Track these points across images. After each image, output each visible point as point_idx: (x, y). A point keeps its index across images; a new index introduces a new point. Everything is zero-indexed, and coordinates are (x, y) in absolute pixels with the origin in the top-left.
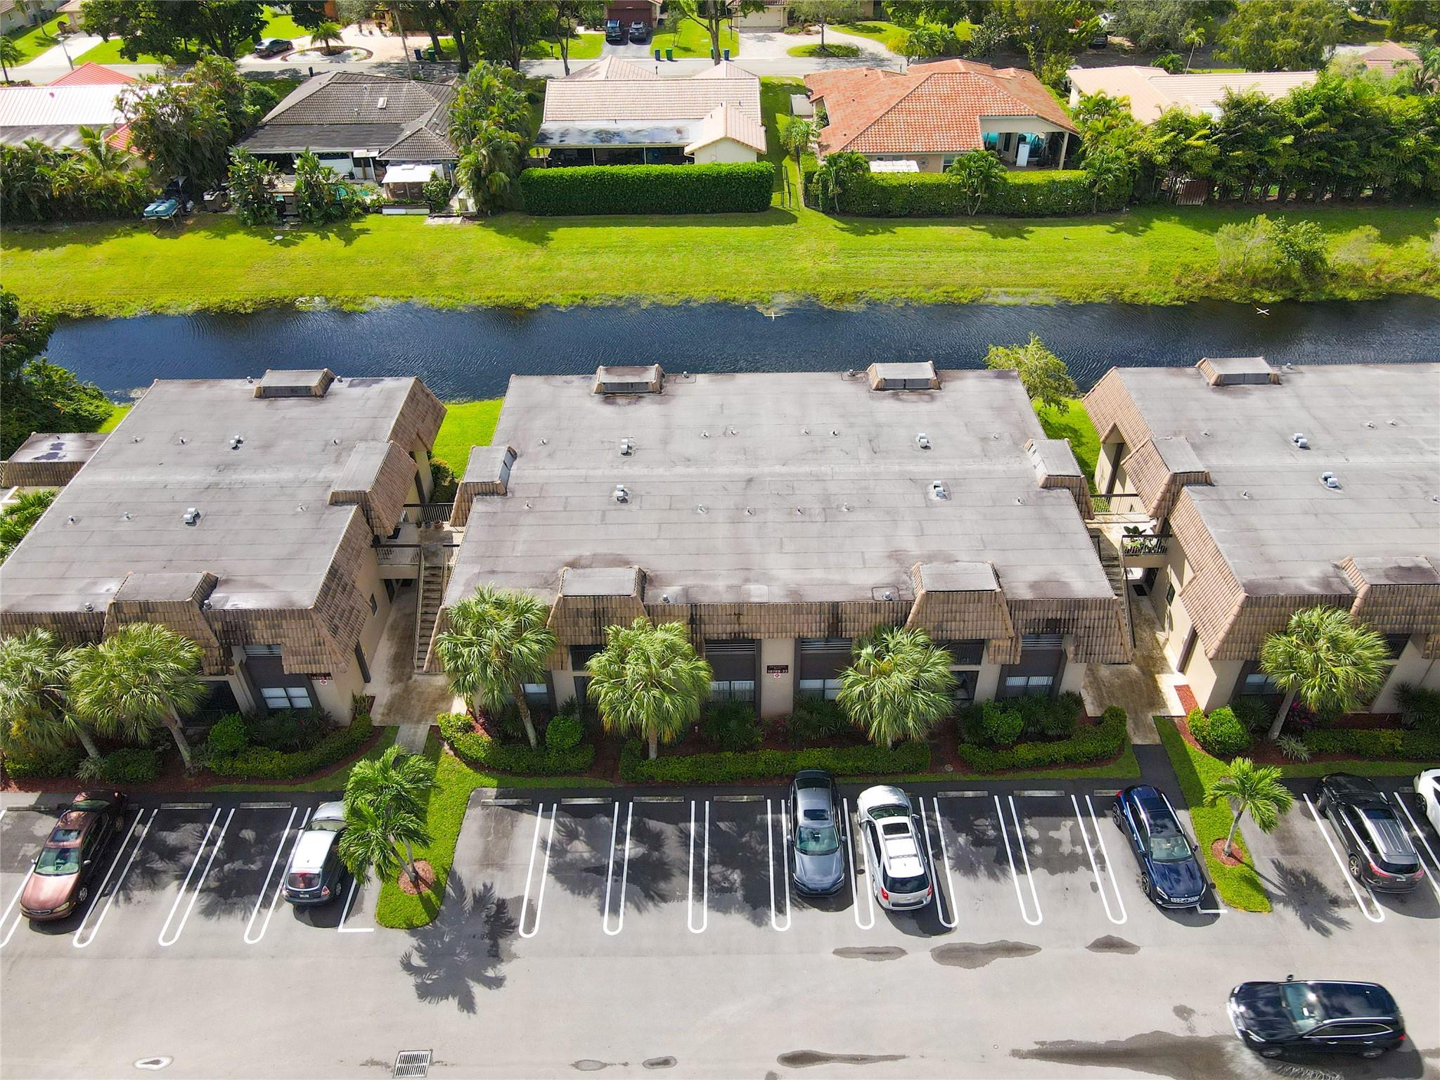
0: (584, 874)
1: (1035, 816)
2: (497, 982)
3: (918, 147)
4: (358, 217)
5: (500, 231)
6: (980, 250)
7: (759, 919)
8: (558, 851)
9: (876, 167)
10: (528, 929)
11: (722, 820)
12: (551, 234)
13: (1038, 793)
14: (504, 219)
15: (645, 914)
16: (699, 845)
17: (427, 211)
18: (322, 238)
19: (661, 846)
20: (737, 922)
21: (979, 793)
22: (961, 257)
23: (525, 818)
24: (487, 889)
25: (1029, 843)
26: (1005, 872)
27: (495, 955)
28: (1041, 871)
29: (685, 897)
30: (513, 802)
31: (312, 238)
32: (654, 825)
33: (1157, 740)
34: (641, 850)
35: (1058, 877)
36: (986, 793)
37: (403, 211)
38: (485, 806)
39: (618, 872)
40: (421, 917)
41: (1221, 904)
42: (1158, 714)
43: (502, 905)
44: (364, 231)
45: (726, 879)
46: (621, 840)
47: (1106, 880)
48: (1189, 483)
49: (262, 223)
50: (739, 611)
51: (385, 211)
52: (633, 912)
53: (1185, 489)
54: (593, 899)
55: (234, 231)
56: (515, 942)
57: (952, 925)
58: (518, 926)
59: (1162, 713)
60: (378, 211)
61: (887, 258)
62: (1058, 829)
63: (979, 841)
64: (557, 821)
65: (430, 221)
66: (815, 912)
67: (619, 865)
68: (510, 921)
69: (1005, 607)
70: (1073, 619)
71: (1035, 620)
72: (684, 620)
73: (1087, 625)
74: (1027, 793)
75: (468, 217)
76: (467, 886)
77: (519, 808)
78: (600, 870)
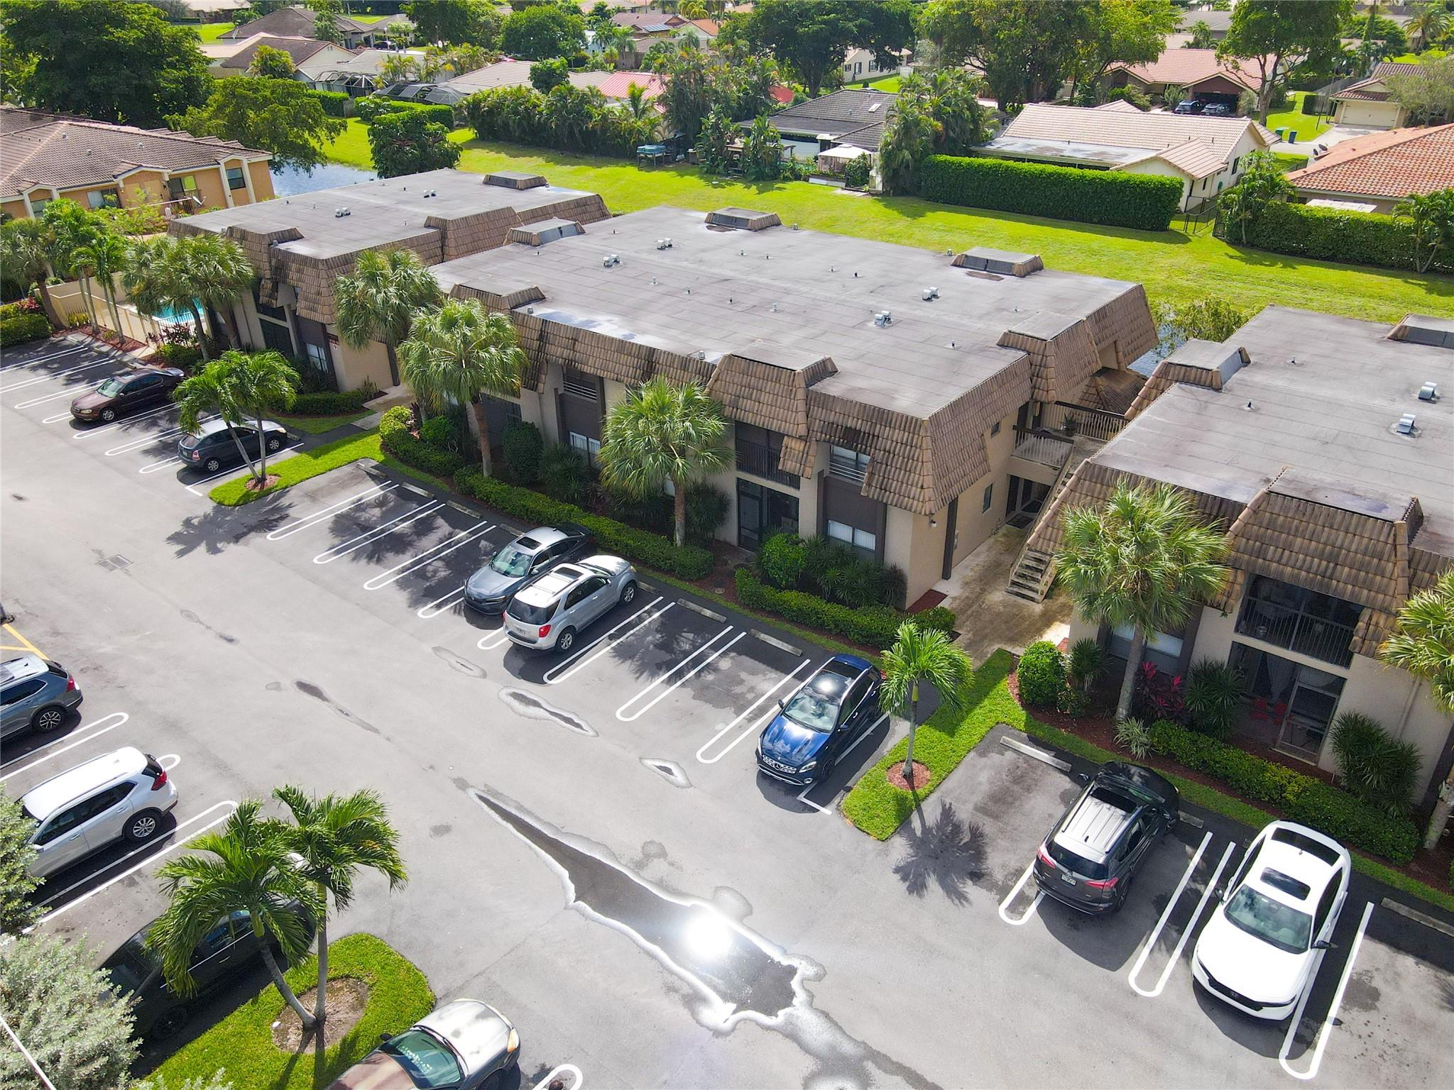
0: (354, 526)
1: (747, 655)
2: (214, 551)
3: (1388, 192)
4: (786, 179)
5: (886, 206)
7: (416, 602)
8: (359, 508)
9: (1317, 204)
10: (275, 536)
11: (487, 540)
12: (928, 214)
13: (774, 642)
14: (900, 200)
15: (354, 564)
16: (449, 546)
17: (843, 185)
18: (745, 188)
19: (425, 535)
20: (402, 597)
21: (717, 616)
23: (371, 483)
24: (290, 506)
25: (709, 669)
26: (653, 675)
27: (238, 538)
28: (689, 691)
29: (392, 567)
30: (375, 472)
31: (739, 187)
32: (439, 522)
34: (408, 531)
35: (697, 703)
36: (723, 619)
37: (824, 182)
38: (358, 468)
39: (375, 534)
40: (232, 501)
41: (833, 805)
42: (1008, 649)
43: (283, 517)
44: (779, 189)
45: (435, 571)
46: (404, 520)
47: (740, 728)
48: (1185, 381)
49: (714, 173)
50: (576, 336)
51: (811, 180)
52: (348, 559)
53: (1175, 386)
54: (336, 541)
55: (692, 174)
56: (258, 538)
57: (550, 682)
58: (274, 530)
59: (1014, 650)
60: (806, 180)
62: (754, 673)
63: (664, 646)
64: (386, 493)
65: (839, 191)
66: (461, 619)
67: (383, 531)
68: (276, 526)
69: (801, 394)
70: (874, 435)
71: (833, 423)
72: (535, 335)
73: (887, 448)
74: (763, 636)
75: (872, 194)
76: (282, 500)
77: (373, 477)
78: (365, 528)
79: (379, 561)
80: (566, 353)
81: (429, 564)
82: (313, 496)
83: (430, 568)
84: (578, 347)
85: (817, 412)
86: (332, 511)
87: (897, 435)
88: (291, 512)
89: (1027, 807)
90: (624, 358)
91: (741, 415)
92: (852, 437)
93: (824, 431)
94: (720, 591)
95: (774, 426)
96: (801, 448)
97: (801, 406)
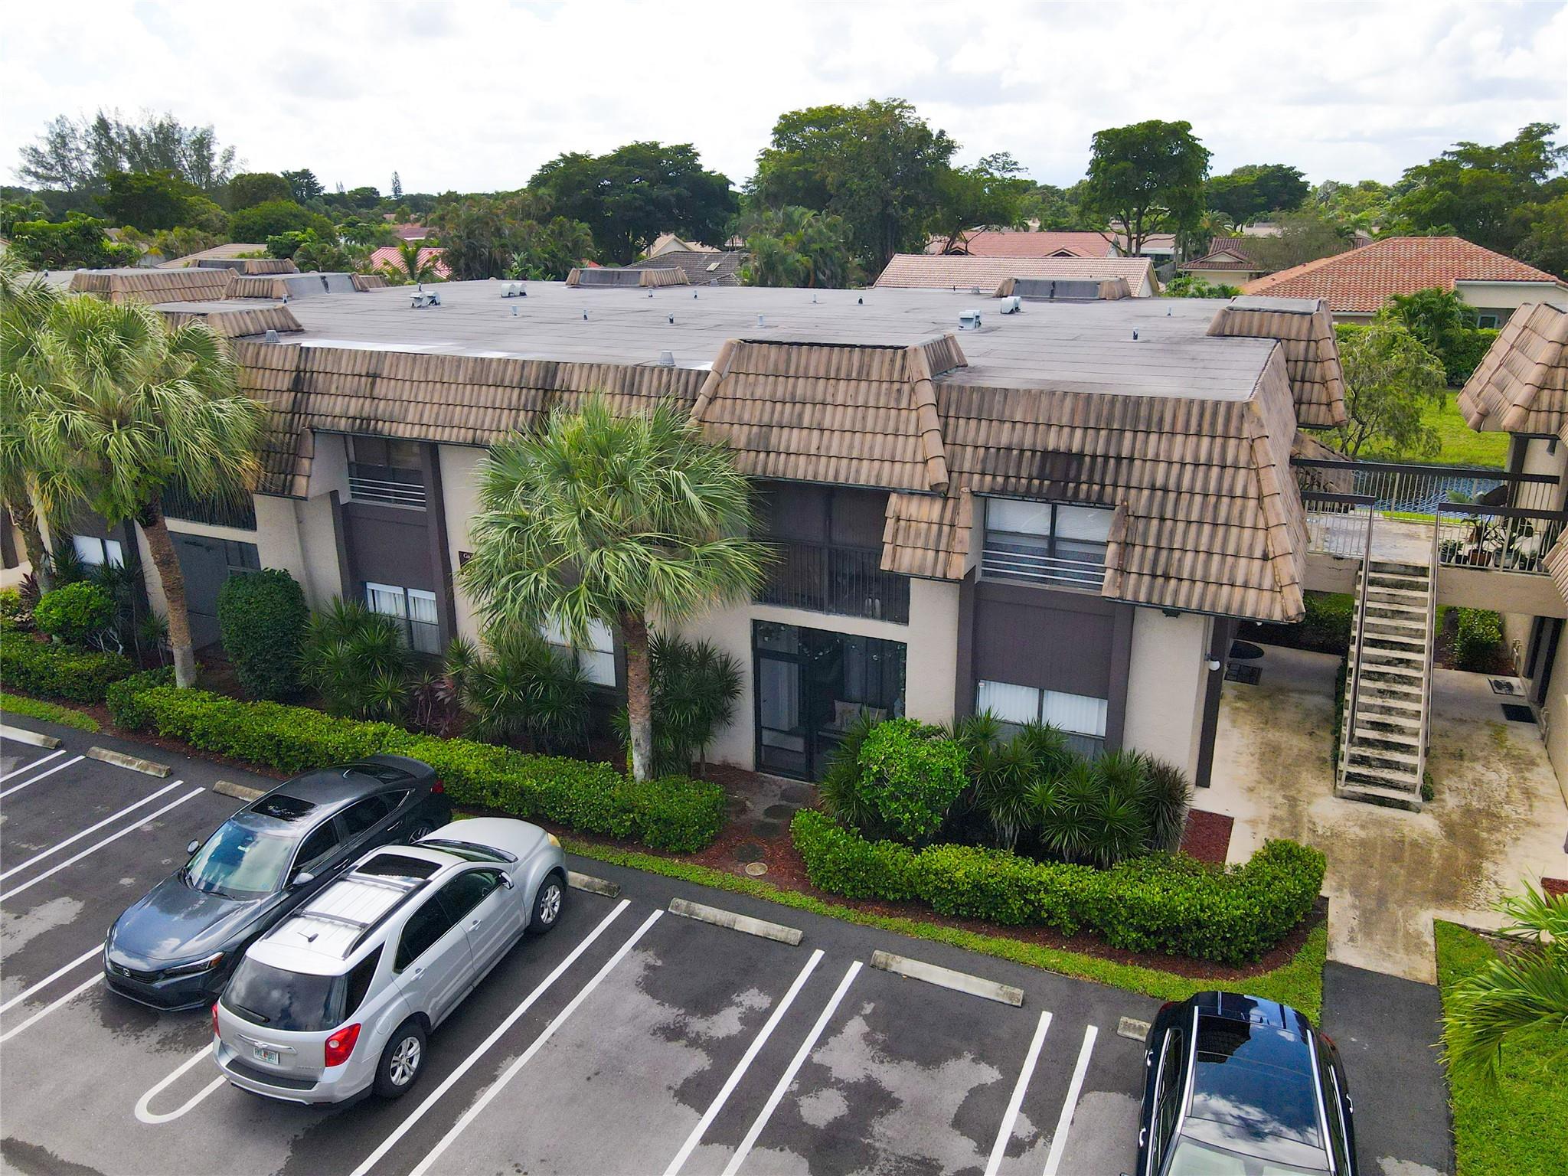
21: (777, 931)
25: (814, 1080)
33: (1424, 970)
36: (794, 935)
42: (1453, 919)
59: (1471, 920)
63: (674, 1031)
69: (927, 393)
70: (1119, 459)
71: (1009, 449)
72: (285, 381)
73: (1159, 482)
74: (909, 966)
80: (354, 406)
84: (381, 388)
85: (967, 431)
87: (1181, 448)
90: (486, 395)
91: (778, 467)
92: (1062, 471)
93: (990, 468)
94: (757, 869)
95: (866, 475)
96: (935, 516)
97: (931, 420)
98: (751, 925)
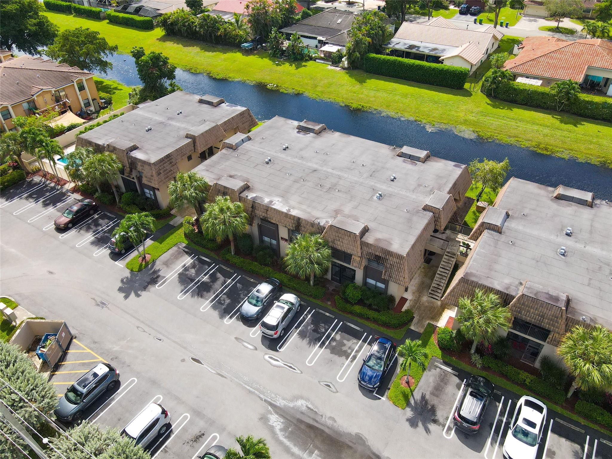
0: (187, 279)
1: (344, 332)
2: (138, 296)
3: (547, 75)
4: (307, 60)
6: (548, 127)
7: (222, 316)
8: (186, 269)
9: (520, 80)
10: (158, 286)
11: (239, 283)
12: (368, 81)
13: (353, 326)
14: (355, 72)
15: (193, 299)
16: (226, 287)
17: (331, 63)
18: (290, 65)
19: (215, 282)
20: (215, 314)
21: (331, 316)
22: (536, 128)
23: (187, 256)
24: (159, 270)
25: (334, 339)
26: (315, 344)
27: (145, 288)
28: (328, 351)
29: (207, 299)
30: (186, 250)
31: (287, 65)
32: (219, 275)
33: (421, 331)
34: (208, 280)
35: (332, 355)
36: (333, 317)
37: (323, 62)
38: (179, 248)
39: (196, 283)
40: (136, 269)
41: (385, 396)
42: (432, 323)
43: (158, 276)
44: (305, 66)
45: (224, 300)
46: (205, 275)
47: (349, 366)
48: (489, 229)
50: (267, 209)
51: (317, 61)
52: (190, 296)
53: (486, 231)
54: (183, 287)
55: (266, 58)
56: (153, 288)
57: (280, 350)
58: (157, 284)
59: (434, 323)
60: (315, 60)
61: (500, 120)
62: (348, 340)
63: (315, 331)
64: (194, 261)
65: (330, 67)
66: (241, 323)
67: (199, 281)
68: (157, 281)
69: (359, 242)
70: (386, 259)
71: (371, 253)
72: (250, 206)
73: (391, 264)
74: (349, 324)
75: (344, 68)
76: (155, 267)
77: (187, 253)
78: (192, 280)
79: (202, 297)
80: (263, 214)
81: (221, 297)
82: (167, 264)
83: (222, 299)
86: (176, 272)
87: (395, 260)
88: (160, 273)
89: (446, 391)
90: (287, 219)
91: (335, 246)
92: (378, 259)
93: (368, 255)
95: (349, 251)
96: (359, 260)
98: (328, 314)
